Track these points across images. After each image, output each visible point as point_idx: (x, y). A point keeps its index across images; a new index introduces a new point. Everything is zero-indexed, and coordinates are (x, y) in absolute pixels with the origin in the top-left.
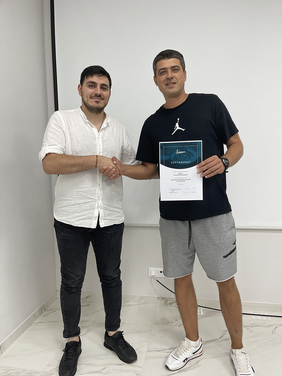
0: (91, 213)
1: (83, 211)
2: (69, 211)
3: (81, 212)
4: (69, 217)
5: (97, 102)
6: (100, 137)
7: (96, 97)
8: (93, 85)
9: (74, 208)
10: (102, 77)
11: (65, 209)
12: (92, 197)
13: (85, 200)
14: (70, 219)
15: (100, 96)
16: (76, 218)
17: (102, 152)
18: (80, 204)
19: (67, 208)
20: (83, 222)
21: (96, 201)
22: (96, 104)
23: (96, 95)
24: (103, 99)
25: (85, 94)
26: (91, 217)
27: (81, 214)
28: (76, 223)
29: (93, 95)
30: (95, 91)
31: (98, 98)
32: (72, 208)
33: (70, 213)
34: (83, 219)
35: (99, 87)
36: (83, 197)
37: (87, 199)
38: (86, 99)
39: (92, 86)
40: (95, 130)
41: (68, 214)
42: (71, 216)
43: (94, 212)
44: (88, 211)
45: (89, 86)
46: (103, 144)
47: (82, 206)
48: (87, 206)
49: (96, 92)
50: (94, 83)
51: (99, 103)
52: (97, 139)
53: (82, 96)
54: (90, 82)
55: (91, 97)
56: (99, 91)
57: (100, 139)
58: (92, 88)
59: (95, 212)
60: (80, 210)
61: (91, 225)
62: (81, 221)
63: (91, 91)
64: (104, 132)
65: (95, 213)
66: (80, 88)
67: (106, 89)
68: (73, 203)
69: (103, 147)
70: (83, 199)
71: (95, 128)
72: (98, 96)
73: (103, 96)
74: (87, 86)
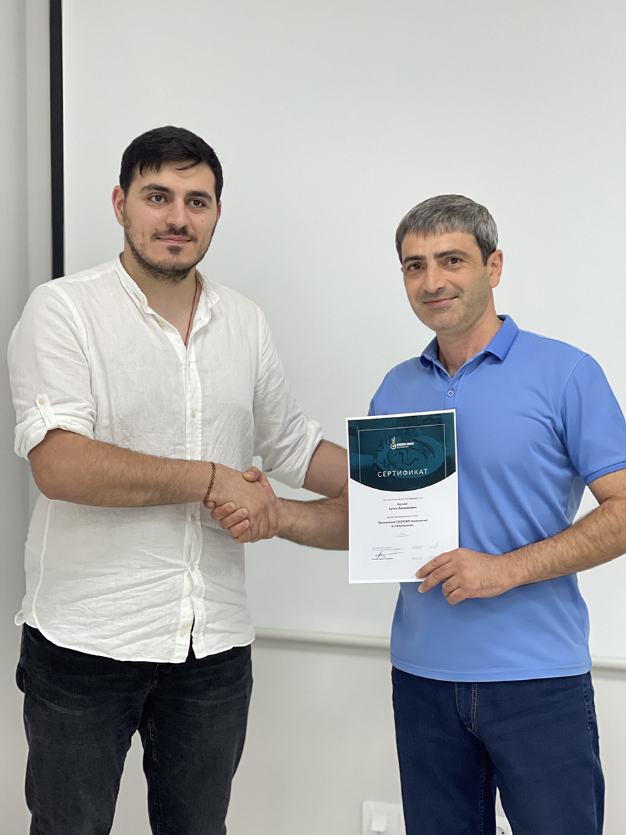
0: (171, 614)
1: (145, 608)
2: (99, 612)
3: (137, 612)
4: (98, 631)
5: (175, 250)
6: (193, 357)
7: (172, 236)
9: (115, 600)
10: (192, 171)
11: (84, 604)
12: (172, 561)
13: (151, 572)
14: (103, 638)
15: (183, 231)
16: (123, 632)
17: (200, 408)
18: (135, 585)
19: (92, 602)
20: (145, 645)
21: (183, 572)
22: (171, 256)
23: (173, 230)
24: (193, 239)
25: (136, 225)
26: (172, 627)
27: (140, 618)
28: (125, 649)
29: (163, 228)
30: (168, 216)
31: (176, 237)
32: (107, 600)
33: (102, 619)
34: (147, 636)
35: (179, 202)
36: (144, 564)
37: (155, 568)
38: (137, 242)
39: (157, 199)
40: (174, 337)
41: (95, 622)
42: (107, 627)
43: (179, 608)
44: (161, 608)
45: (150, 199)
46: (202, 381)
47: (142, 591)
48: (157, 590)
49: (170, 221)
50: (165, 189)
51: (181, 253)
52: (184, 367)
53: (127, 228)
54: (150, 187)
55: (156, 236)
56: (180, 214)
57: (193, 366)
58: (159, 207)
59: (182, 609)
60: (134, 608)
61: (171, 652)
62: (138, 643)
64: (203, 340)
65: (182, 614)
66: (118, 199)
67: (203, 205)
68: (113, 584)
69: (203, 392)
70: (144, 568)
71: (172, 331)
72: (175, 234)
73: (194, 228)
74: (143, 199)
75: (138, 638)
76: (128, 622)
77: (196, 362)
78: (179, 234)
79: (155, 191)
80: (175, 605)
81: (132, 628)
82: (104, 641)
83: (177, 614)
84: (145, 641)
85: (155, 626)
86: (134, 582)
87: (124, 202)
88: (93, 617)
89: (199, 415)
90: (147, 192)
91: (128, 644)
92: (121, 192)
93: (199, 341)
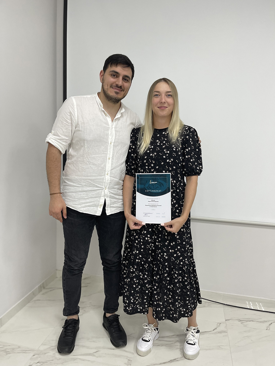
0: (96, 201)
1: (89, 198)
2: (76, 197)
3: (87, 199)
5: (117, 93)
6: (114, 126)
7: (117, 88)
9: (80, 194)
10: (127, 69)
11: (72, 194)
12: (99, 186)
13: (92, 188)
14: (76, 205)
15: (121, 87)
16: (82, 204)
17: (113, 142)
18: (87, 191)
19: (74, 194)
20: (88, 209)
21: (103, 189)
22: (115, 94)
24: (123, 90)
25: (106, 82)
26: (97, 205)
27: (88, 201)
29: (114, 85)
30: (116, 81)
31: (118, 89)
32: (79, 194)
33: (76, 199)
34: (89, 206)
35: (121, 78)
36: (90, 185)
37: (94, 187)
38: (106, 87)
39: (114, 76)
40: (109, 119)
41: (74, 200)
42: (78, 202)
44: (94, 199)
45: (112, 75)
46: (116, 134)
47: (89, 193)
48: (94, 193)
49: (117, 83)
50: (117, 73)
51: (119, 94)
52: (110, 129)
53: (103, 83)
54: (113, 71)
55: (111, 86)
56: (120, 82)
57: (114, 129)
58: (114, 78)
59: (101, 200)
60: (86, 197)
61: (96, 212)
62: (86, 208)
63: (112, 80)
64: (118, 122)
66: (102, 74)
67: (127, 81)
68: (80, 190)
69: (115, 137)
70: (90, 186)
71: (109, 117)
72: (118, 87)
73: (124, 87)
74: (110, 75)
75: (86, 206)
76: (84, 201)
77: (115, 128)
78: (119, 88)
79: (114, 73)
80: (99, 199)
81: (85, 203)
82: (76, 206)
83: (99, 201)
84: (89, 208)
85: (91, 204)
86: (87, 190)
87: (103, 75)
88: (74, 198)
89: (112, 144)
90: (112, 73)
91: (83, 207)
92: (103, 72)
93: (117, 121)
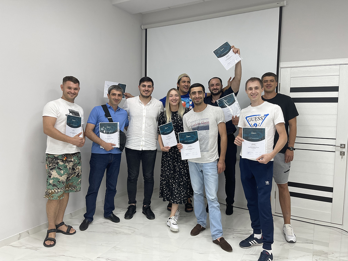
1: (136, 142)
5: (146, 94)
6: (146, 108)
8: (144, 86)
10: (149, 82)
12: (140, 136)
14: (130, 146)
15: (148, 91)
18: (134, 139)
21: (141, 138)
23: (146, 90)
25: (141, 90)
27: (135, 144)
28: (133, 148)
29: (145, 90)
33: (130, 143)
34: (136, 146)
35: (147, 87)
38: (141, 92)
44: (138, 143)
50: (145, 85)
55: (144, 92)
60: (134, 142)
61: (139, 149)
63: (143, 88)
67: (151, 87)
68: (132, 139)
75: (134, 146)
76: (133, 144)
80: (140, 142)
85: (137, 145)
87: (140, 87)
89: (145, 116)
93: (147, 106)
